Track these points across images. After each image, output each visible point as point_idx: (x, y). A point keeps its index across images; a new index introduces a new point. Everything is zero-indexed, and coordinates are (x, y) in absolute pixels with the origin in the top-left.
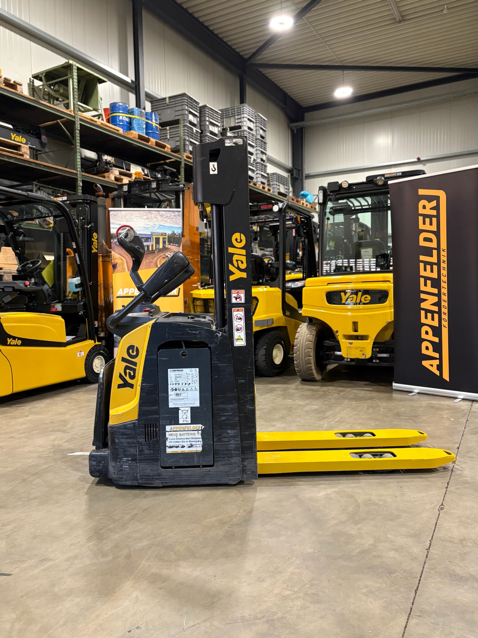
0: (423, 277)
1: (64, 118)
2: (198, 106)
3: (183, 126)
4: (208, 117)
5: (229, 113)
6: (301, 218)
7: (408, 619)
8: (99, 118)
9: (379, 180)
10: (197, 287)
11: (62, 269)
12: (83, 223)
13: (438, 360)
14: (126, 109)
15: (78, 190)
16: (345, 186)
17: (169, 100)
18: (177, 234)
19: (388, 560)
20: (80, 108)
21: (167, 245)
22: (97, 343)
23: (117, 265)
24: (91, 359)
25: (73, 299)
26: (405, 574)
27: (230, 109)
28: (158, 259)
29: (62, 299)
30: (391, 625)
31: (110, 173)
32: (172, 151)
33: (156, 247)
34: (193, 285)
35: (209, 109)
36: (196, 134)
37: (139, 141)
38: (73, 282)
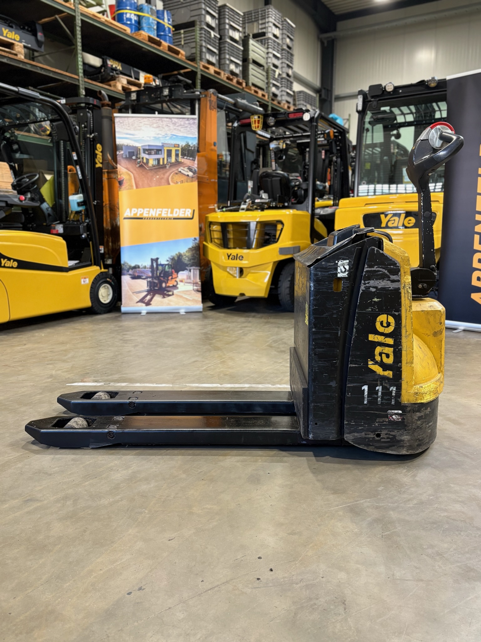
1: (63, 12)
2: (217, 5)
3: (200, 28)
4: (228, 19)
5: (251, 16)
6: (334, 133)
8: (103, 15)
10: (214, 209)
11: (63, 186)
12: (86, 132)
14: (135, 5)
16: (390, 89)
18: (191, 146)
20: (82, 2)
21: (180, 158)
22: (103, 270)
23: (124, 182)
24: (96, 288)
25: (77, 220)
27: (253, 12)
28: (170, 175)
29: (64, 220)
31: (116, 81)
32: (186, 59)
33: (167, 160)
34: (209, 208)
35: (230, 9)
36: (214, 40)
37: (149, 43)
38: (75, 199)
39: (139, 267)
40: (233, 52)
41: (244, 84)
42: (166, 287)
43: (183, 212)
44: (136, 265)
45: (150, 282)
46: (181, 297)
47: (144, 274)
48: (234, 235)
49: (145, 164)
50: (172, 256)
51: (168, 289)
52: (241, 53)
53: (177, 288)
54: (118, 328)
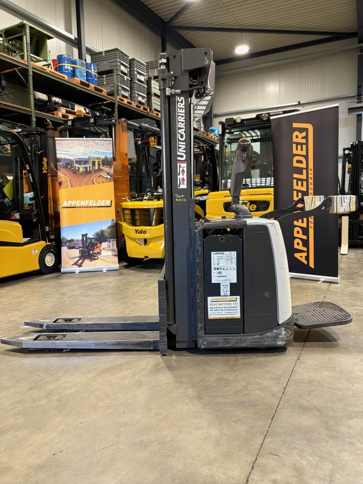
0: (295, 190)
1: (19, 66)
2: (128, 59)
3: (116, 74)
4: (136, 67)
5: (153, 65)
6: (206, 146)
7: (264, 439)
8: (48, 67)
9: (264, 117)
10: (126, 199)
11: (20, 186)
12: (35, 150)
13: (306, 253)
14: (70, 60)
15: (32, 124)
16: (238, 121)
17: (105, 54)
18: (109, 158)
19: (254, 397)
20: (33, 59)
21: (101, 167)
22: (48, 243)
23: (62, 183)
24: (43, 256)
25: (30, 210)
26: (266, 407)
27: (154, 62)
28: (95, 178)
29: (20, 210)
30: (251, 443)
31: (58, 111)
32: (107, 95)
33: (92, 168)
34: (123, 198)
35: (137, 61)
36: (127, 81)
37: (81, 86)
38: (28, 195)
39: (73, 240)
40: (140, 89)
41: (149, 110)
42: (93, 253)
43: (104, 203)
44: (71, 239)
45: (81, 250)
46: (104, 260)
47: (77, 245)
48: (139, 216)
49: (77, 171)
50: (97, 232)
51: (95, 255)
52: (146, 90)
53: (101, 254)
54: (58, 285)
